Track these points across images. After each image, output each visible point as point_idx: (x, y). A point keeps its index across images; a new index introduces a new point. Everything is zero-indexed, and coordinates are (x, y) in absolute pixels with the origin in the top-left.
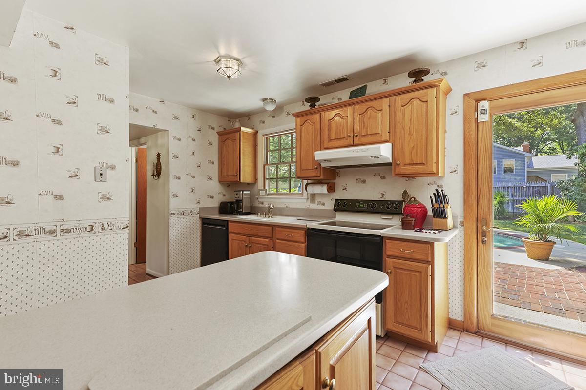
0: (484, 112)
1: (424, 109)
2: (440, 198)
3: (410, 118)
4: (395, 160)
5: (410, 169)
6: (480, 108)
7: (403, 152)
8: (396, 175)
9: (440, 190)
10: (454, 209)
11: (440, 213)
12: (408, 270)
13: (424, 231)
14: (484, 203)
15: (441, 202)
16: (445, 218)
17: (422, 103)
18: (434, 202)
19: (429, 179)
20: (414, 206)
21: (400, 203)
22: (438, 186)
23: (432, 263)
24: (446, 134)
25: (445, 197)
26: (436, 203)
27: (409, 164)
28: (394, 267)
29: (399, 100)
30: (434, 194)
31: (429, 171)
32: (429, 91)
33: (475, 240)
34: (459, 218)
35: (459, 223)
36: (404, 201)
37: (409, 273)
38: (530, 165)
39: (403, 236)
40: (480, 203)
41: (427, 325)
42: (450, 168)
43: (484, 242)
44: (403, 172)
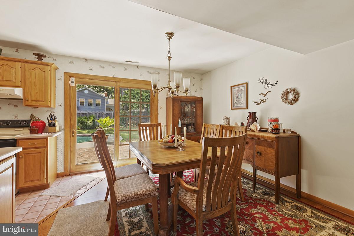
0: (73, 82)
1: (43, 75)
2: (53, 118)
3: (35, 77)
4: (25, 98)
5: (35, 103)
6: (71, 80)
7: (31, 94)
8: (26, 105)
9: (52, 114)
10: (60, 123)
11: (52, 125)
12: (33, 153)
13: (43, 134)
14: (73, 120)
15: (53, 120)
16: (55, 127)
17: (42, 72)
18: (49, 120)
19: (47, 109)
20: (38, 122)
21: (29, 121)
22: (52, 112)
23: (47, 147)
24: (56, 88)
25: (55, 117)
26: (50, 120)
27: (35, 101)
28: (24, 154)
29: (28, 66)
30: (49, 116)
31: (46, 105)
32: (46, 67)
33: (69, 136)
34: (62, 126)
35: (62, 129)
36: (31, 120)
37: (34, 154)
38: (107, 103)
39: (30, 137)
40: (71, 120)
41: (44, 176)
42: (58, 104)
43: (73, 136)
44: (30, 104)
